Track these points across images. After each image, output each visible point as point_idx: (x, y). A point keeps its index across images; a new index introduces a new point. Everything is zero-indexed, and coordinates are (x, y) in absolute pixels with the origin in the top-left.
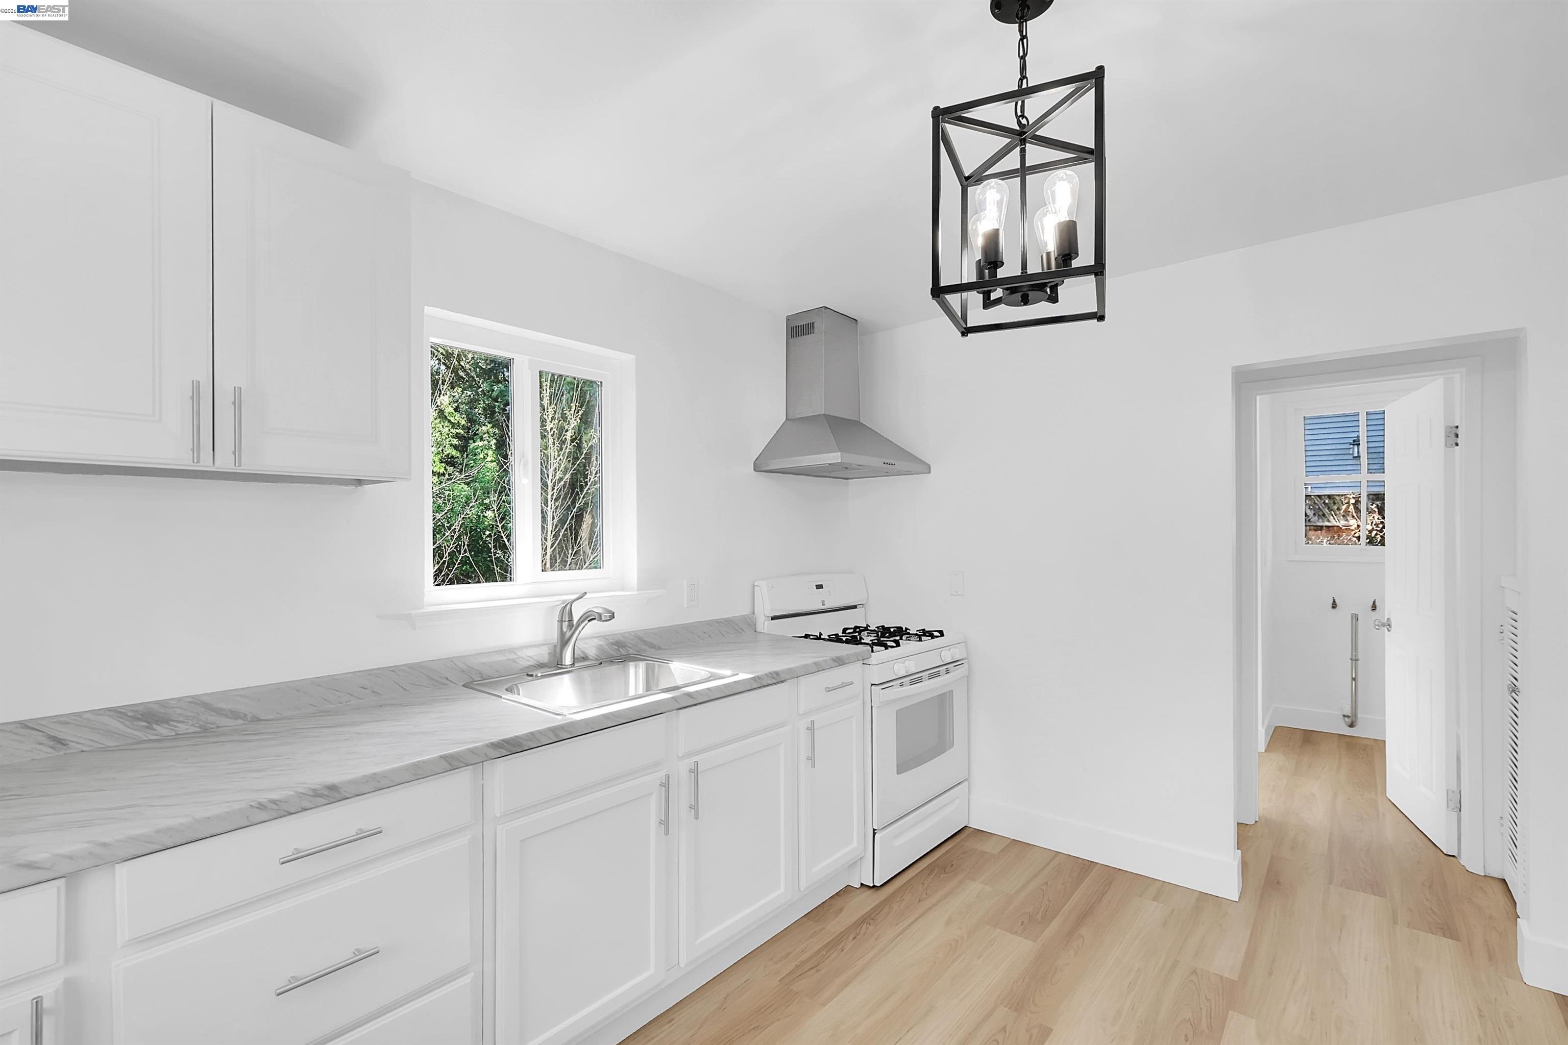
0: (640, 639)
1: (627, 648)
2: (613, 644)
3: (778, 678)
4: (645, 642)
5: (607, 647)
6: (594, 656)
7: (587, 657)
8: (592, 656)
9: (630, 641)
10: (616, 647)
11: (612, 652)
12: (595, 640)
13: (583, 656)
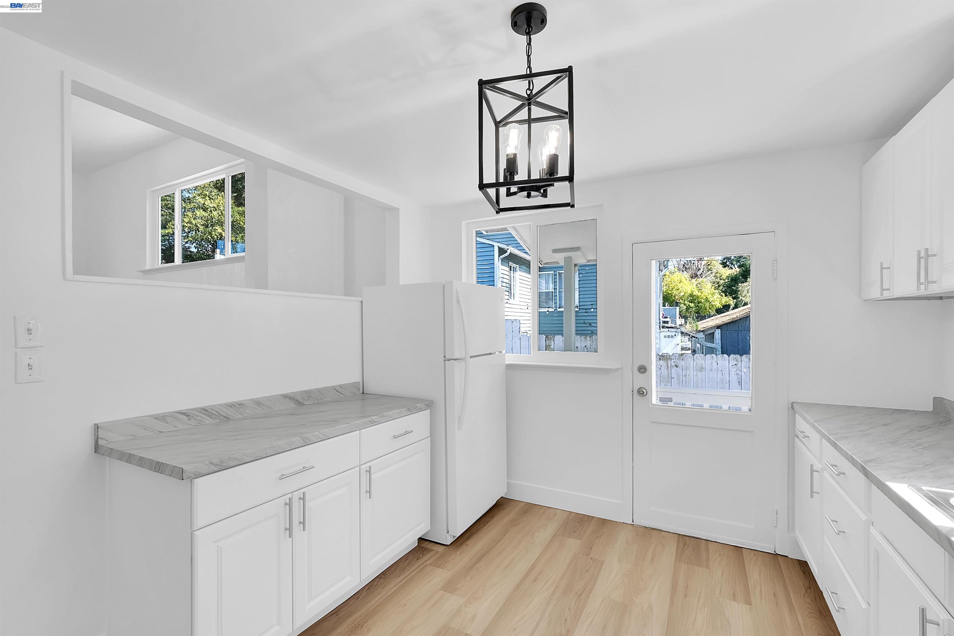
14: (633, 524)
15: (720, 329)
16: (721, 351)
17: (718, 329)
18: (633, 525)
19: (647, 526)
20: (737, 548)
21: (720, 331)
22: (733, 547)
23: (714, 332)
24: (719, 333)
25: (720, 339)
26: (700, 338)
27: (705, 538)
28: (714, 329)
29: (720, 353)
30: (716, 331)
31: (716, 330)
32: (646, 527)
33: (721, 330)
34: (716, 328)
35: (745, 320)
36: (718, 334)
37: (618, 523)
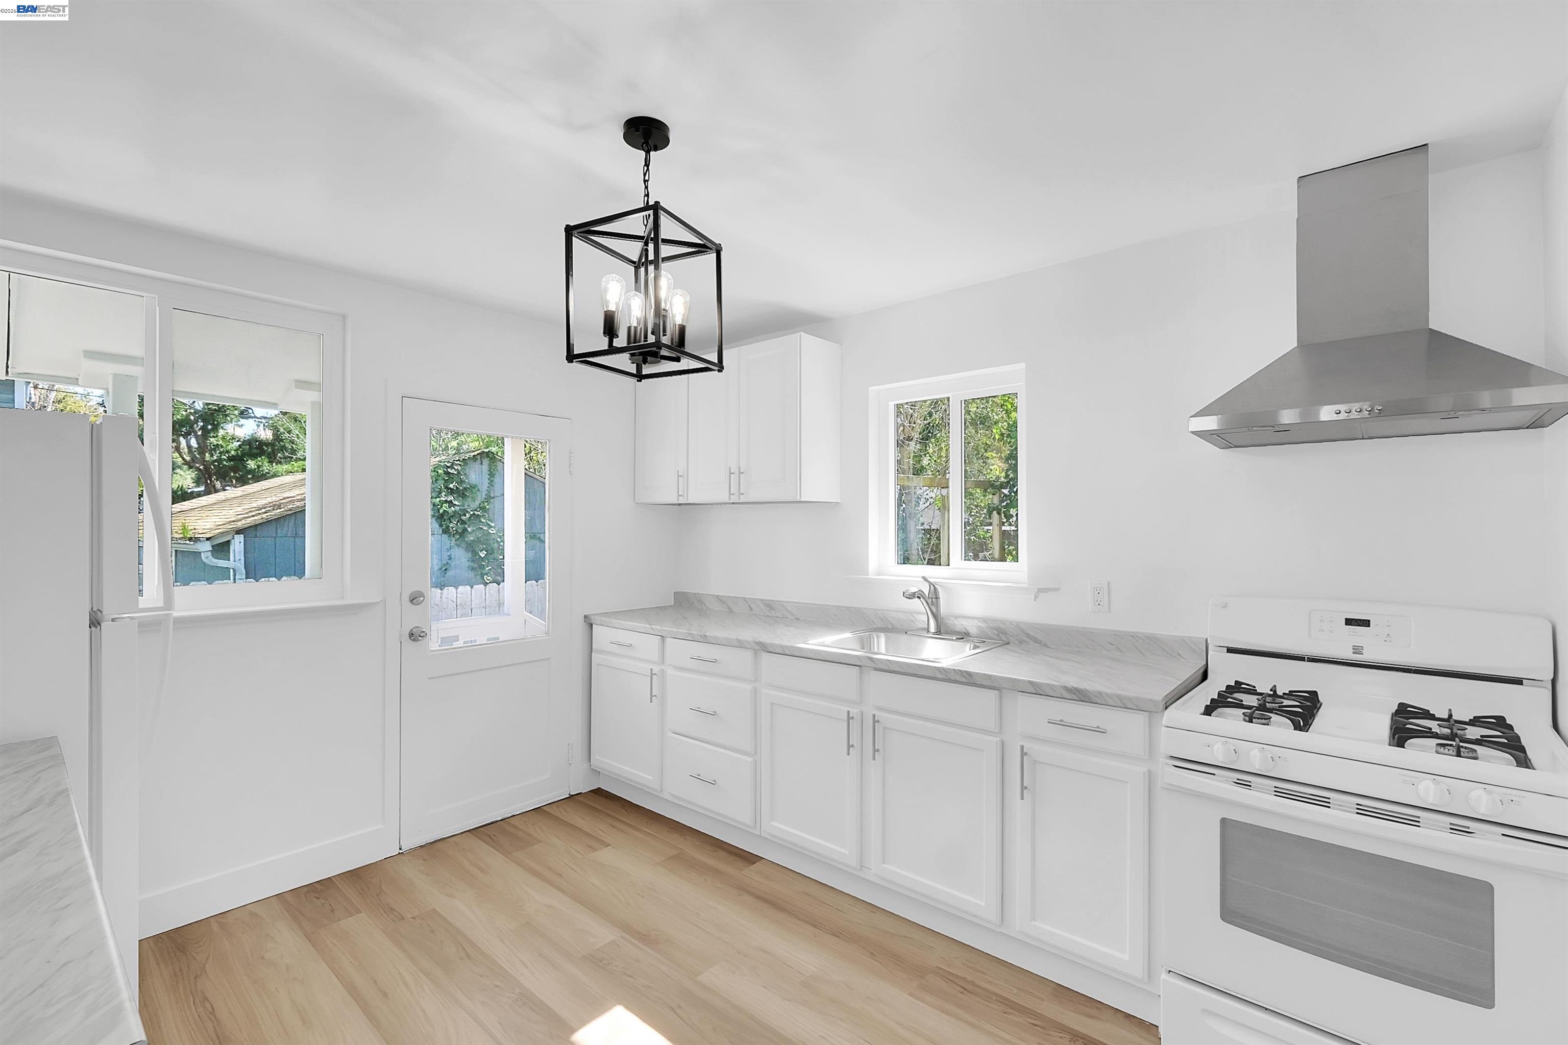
0: (1022, 631)
1: (1008, 635)
2: (993, 628)
3: (971, 679)
4: (1028, 636)
5: (987, 630)
6: (975, 634)
7: (969, 633)
8: (973, 634)
9: (1011, 630)
10: (997, 632)
11: (990, 634)
12: (976, 621)
13: (965, 631)
14: (401, 851)
15: (242, 535)
16: (244, 572)
17: (238, 535)
18: (402, 853)
19: (423, 844)
20: (536, 810)
21: (243, 538)
22: (532, 812)
23: (229, 541)
24: (240, 542)
25: (243, 552)
26: (204, 552)
27: (500, 819)
28: (231, 535)
29: (244, 576)
30: (235, 538)
31: (235, 536)
32: (421, 846)
33: (245, 537)
34: (234, 533)
35: (293, 519)
36: (238, 544)
37: (378, 863)
